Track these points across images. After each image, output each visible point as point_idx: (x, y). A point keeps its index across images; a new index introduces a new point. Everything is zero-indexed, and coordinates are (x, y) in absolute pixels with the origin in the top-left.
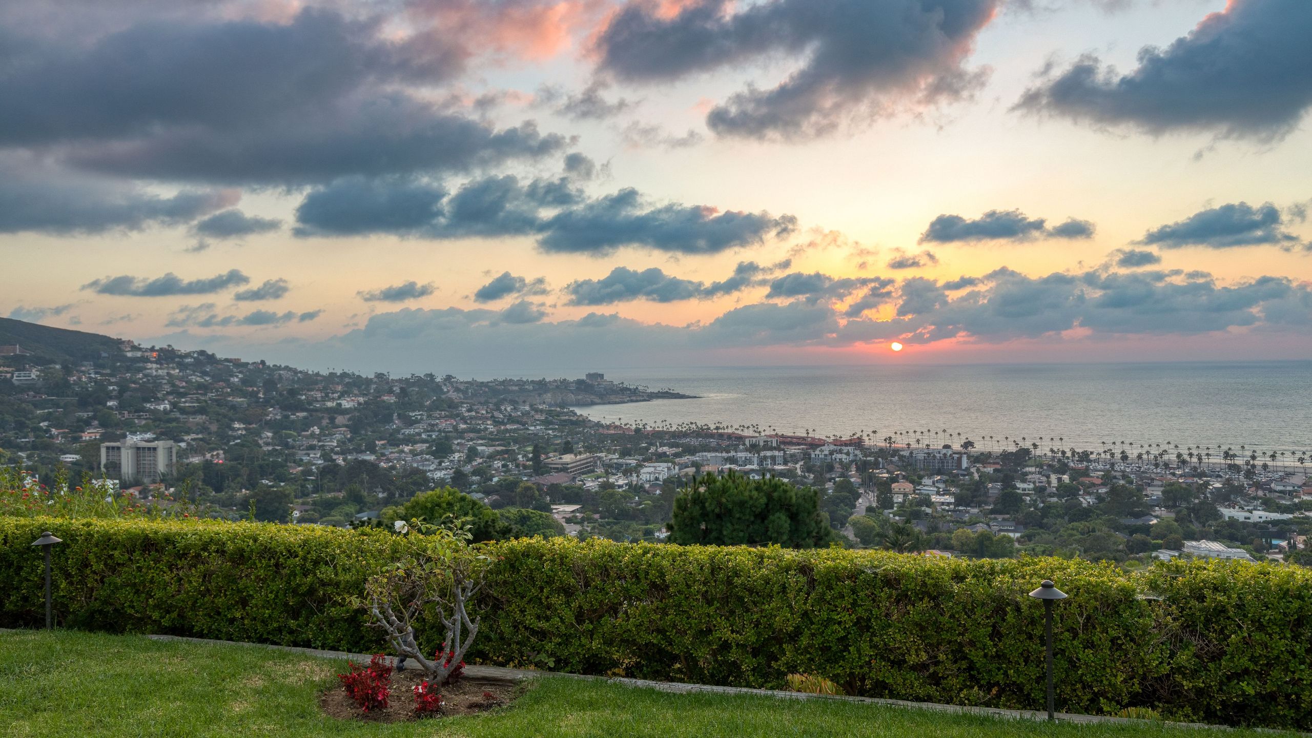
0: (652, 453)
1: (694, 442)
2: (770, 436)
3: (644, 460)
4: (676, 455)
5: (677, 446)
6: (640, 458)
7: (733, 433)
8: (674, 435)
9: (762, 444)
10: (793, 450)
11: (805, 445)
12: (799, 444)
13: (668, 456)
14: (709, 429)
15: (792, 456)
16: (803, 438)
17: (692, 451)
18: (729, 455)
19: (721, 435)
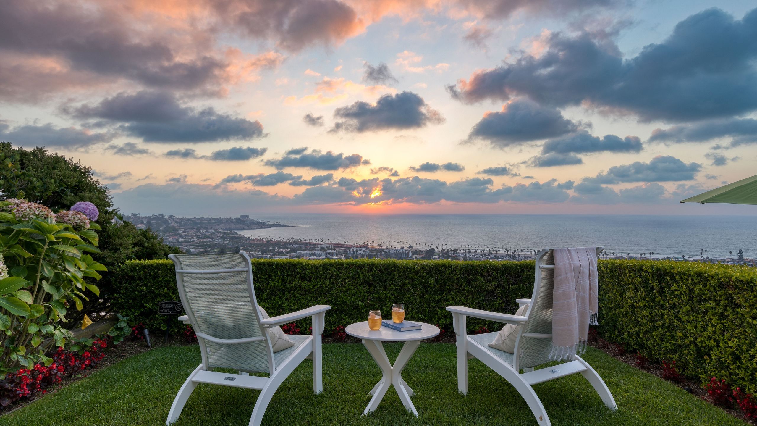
0: (276, 252)
1: (295, 246)
2: (329, 244)
3: (273, 255)
4: (288, 253)
5: (287, 248)
6: (271, 254)
7: (312, 243)
8: (286, 243)
9: (325, 247)
10: (339, 250)
11: (344, 247)
12: (341, 247)
13: (284, 253)
14: (301, 241)
15: (339, 252)
16: (343, 245)
17: (294, 250)
18: (313, 252)
19: (307, 243)
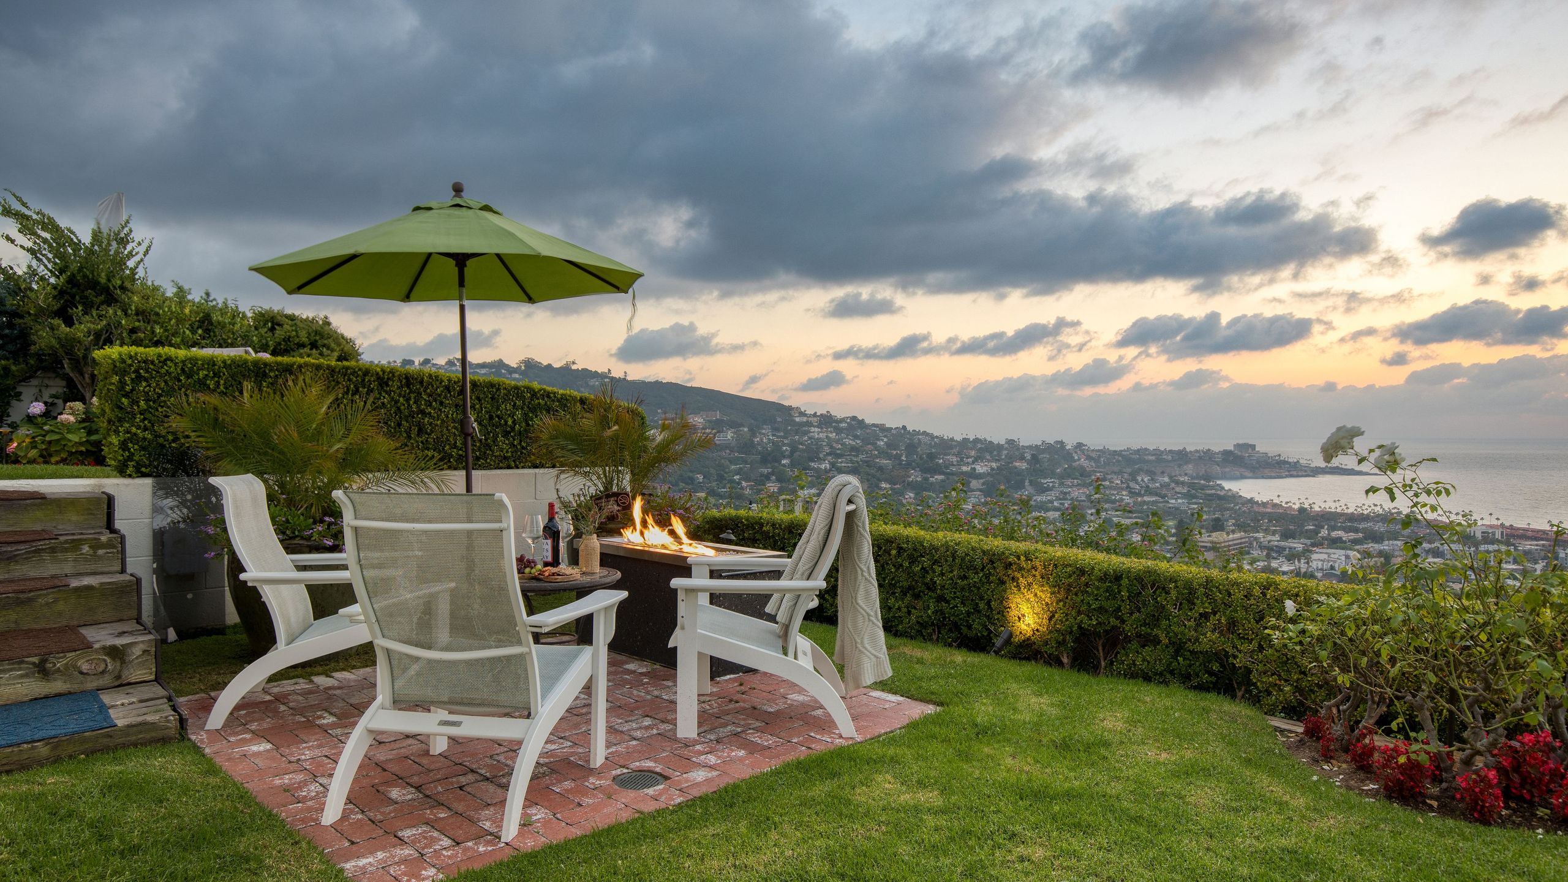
0: (1323, 538)
1: (1380, 527)
2: (1491, 526)
3: (1313, 545)
4: (1355, 542)
5: (1356, 530)
6: (1308, 542)
7: (1436, 520)
8: (1351, 518)
9: (1479, 535)
10: (1528, 545)
11: (1547, 540)
12: (1536, 539)
13: (1345, 542)
15: (1526, 553)
16: (1545, 532)
17: (1377, 538)
18: (1433, 546)
19: (1417, 522)
